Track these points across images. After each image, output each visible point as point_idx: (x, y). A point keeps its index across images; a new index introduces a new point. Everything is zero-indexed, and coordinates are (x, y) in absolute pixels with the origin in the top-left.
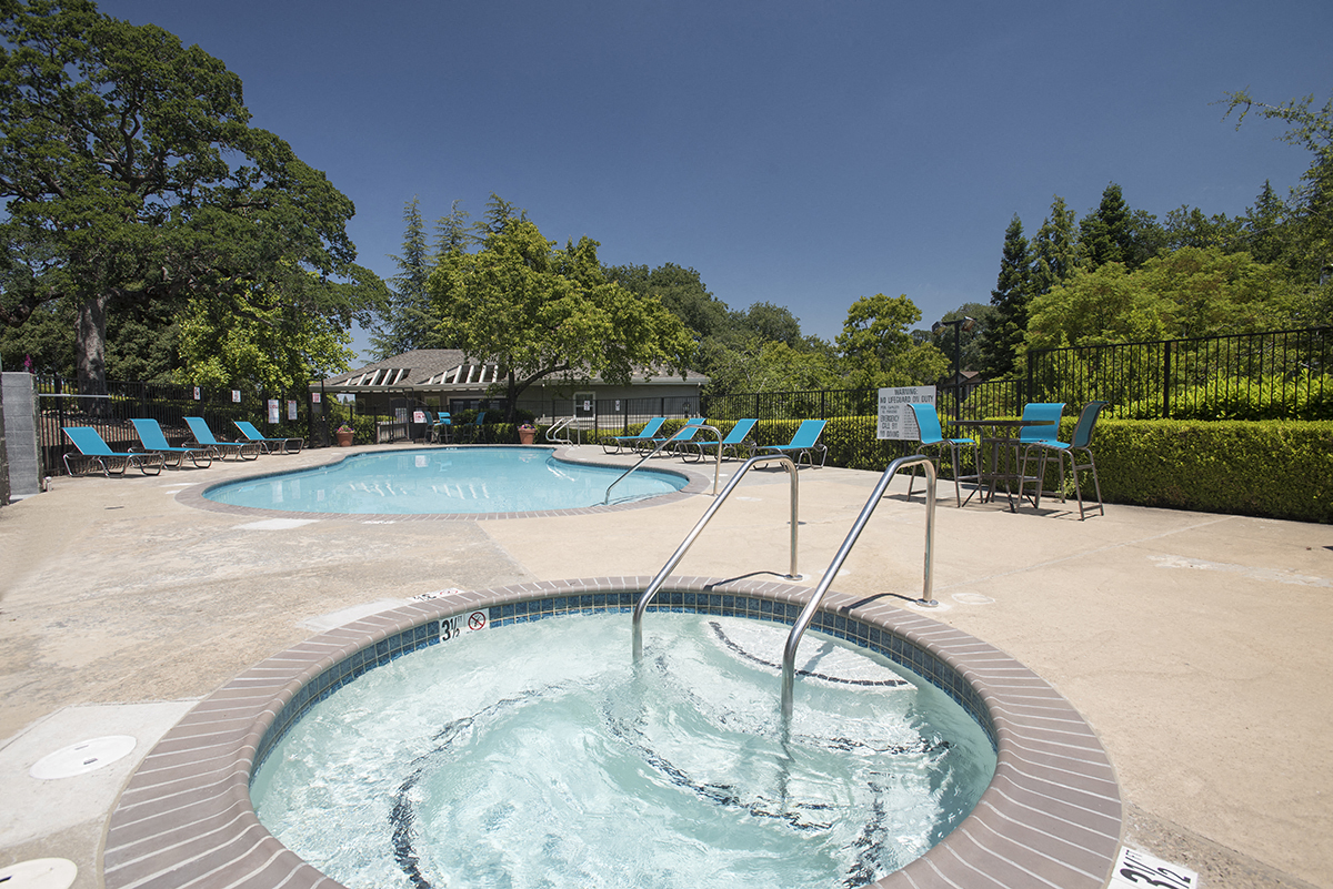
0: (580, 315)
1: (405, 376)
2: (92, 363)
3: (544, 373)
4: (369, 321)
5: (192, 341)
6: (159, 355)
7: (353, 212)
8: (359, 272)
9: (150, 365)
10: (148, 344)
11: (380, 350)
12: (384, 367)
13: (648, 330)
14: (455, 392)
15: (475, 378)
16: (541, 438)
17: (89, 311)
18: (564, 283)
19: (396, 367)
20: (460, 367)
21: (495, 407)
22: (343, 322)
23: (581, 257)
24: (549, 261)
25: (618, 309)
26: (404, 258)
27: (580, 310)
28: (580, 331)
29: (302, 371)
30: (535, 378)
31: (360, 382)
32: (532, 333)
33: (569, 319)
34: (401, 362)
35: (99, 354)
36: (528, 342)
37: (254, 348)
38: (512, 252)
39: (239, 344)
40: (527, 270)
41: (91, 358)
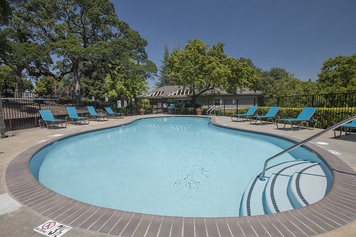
0: (218, 69)
1: (163, 93)
2: (77, 91)
3: (205, 91)
4: (150, 76)
5: (108, 85)
6: (103, 90)
7: (147, 44)
8: (148, 62)
9: (101, 92)
10: (101, 87)
11: (157, 87)
12: (157, 91)
13: (244, 73)
14: (176, 98)
15: (183, 94)
16: (204, 113)
17: (76, 76)
18: (213, 59)
19: (160, 91)
20: (178, 90)
21: (188, 102)
22: (145, 78)
23: (218, 50)
24: (207, 51)
25: (233, 66)
26: (164, 60)
27: (219, 67)
28: (219, 74)
29: (136, 93)
30: (201, 92)
31: (150, 95)
32: (201, 76)
33: (215, 70)
34: (161, 89)
35: (79, 88)
36: (200, 80)
37: (123, 87)
38: (194, 50)
39: (120, 86)
40: (199, 55)
41: (77, 89)
